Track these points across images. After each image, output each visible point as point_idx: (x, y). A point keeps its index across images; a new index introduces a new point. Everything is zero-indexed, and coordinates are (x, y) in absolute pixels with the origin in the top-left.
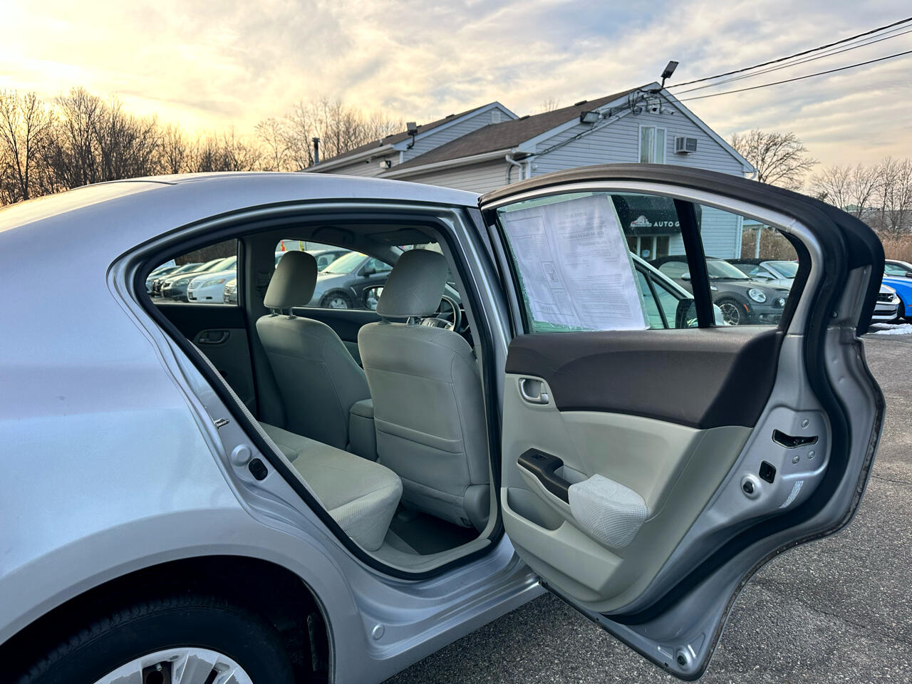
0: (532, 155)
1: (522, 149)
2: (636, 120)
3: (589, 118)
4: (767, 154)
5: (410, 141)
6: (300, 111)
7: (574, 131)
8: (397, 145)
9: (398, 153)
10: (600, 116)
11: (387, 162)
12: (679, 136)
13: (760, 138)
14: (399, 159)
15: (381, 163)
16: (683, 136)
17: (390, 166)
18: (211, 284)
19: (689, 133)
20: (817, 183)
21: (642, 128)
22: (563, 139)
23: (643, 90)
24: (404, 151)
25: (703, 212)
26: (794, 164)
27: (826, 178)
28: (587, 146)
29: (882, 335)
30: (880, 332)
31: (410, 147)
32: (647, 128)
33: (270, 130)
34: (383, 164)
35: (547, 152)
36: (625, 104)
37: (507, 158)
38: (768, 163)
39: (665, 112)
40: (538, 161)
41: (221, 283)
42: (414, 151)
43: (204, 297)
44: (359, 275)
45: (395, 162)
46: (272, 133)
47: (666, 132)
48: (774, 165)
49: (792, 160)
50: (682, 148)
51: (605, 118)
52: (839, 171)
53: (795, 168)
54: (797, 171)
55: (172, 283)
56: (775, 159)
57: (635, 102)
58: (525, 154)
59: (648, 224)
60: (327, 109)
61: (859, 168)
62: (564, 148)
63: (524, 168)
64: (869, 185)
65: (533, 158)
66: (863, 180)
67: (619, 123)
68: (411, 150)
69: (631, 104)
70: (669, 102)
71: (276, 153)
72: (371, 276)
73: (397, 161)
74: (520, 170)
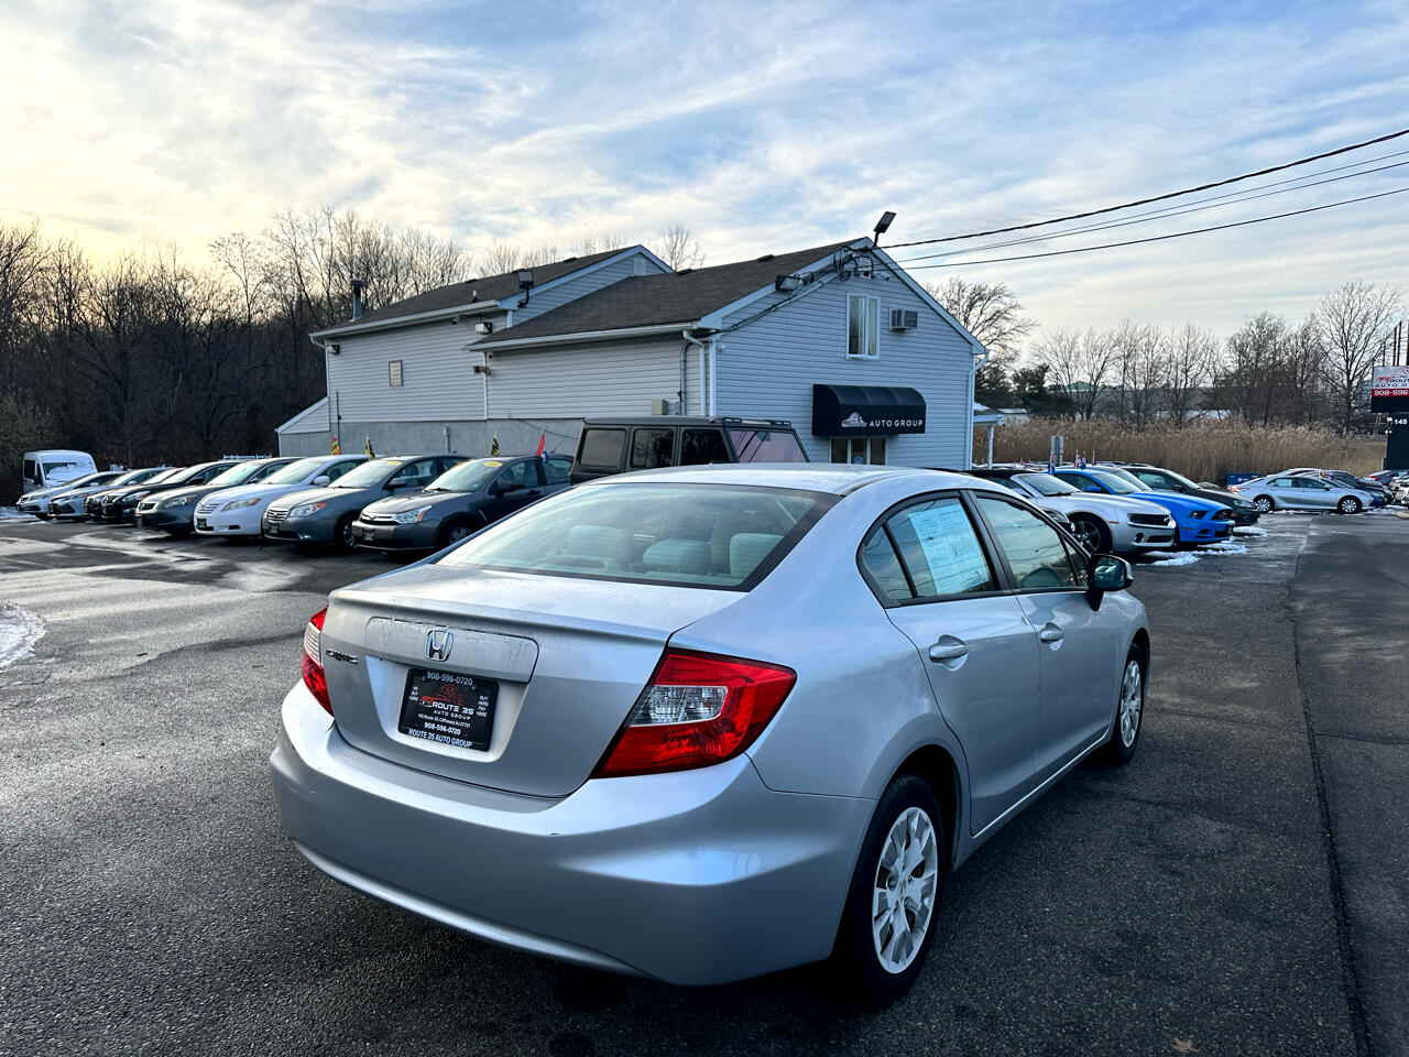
0: (718, 331)
1: (704, 323)
2: (842, 287)
3: (788, 283)
4: (972, 312)
5: (523, 297)
6: (287, 226)
7: (767, 300)
8: (505, 301)
9: (504, 312)
10: (801, 282)
11: (486, 324)
12: (896, 308)
13: (961, 289)
14: (506, 321)
15: (477, 326)
16: (900, 307)
17: (490, 330)
18: (237, 506)
19: (907, 304)
20: (1037, 352)
21: (851, 297)
22: (756, 311)
23: (853, 247)
24: (514, 311)
25: (927, 406)
26: (1007, 326)
27: (1048, 346)
28: (784, 320)
29: (1160, 567)
30: (1158, 563)
31: (522, 305)
32: (857, 298)
33: (237, 251)
34: (480, 327)
35: (735, 327)
36: (830, 266)
37: (685, 334)
38: (972, 324)
39: (878, 277)
40: (726, 339)
41: (253, 504)
42: (527, 310)
43: (225, 526)
44: (490, 493)
45: (498, 324)
46: (239, 257)
47: (879, 302)
48: (981, 328)
49: (1004, 321)
50: (899, 324)
51: (805, 284)
52: (1064, 337)
53: (1009, 332)
54: (1011, 336)
55: (157, 504)
56: (982, 318)
57: (842, 263)
58: (709, 330)
59: (863, 424)
60: (333, 224)
61: (1090, 334)
62: (756, 323)
63: (706, 348)
64: (1103, 356)
65: (718, 335)
66: (1096, 350)
67: (822, 290)
68: (523, 309)
69: (837, 267)
70: (882, 263)
71: (246, 287)
72: (506, 494)
73: (501, 324)
74: (702, 351)
